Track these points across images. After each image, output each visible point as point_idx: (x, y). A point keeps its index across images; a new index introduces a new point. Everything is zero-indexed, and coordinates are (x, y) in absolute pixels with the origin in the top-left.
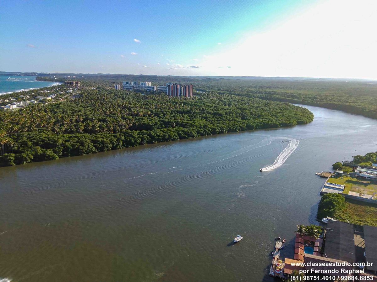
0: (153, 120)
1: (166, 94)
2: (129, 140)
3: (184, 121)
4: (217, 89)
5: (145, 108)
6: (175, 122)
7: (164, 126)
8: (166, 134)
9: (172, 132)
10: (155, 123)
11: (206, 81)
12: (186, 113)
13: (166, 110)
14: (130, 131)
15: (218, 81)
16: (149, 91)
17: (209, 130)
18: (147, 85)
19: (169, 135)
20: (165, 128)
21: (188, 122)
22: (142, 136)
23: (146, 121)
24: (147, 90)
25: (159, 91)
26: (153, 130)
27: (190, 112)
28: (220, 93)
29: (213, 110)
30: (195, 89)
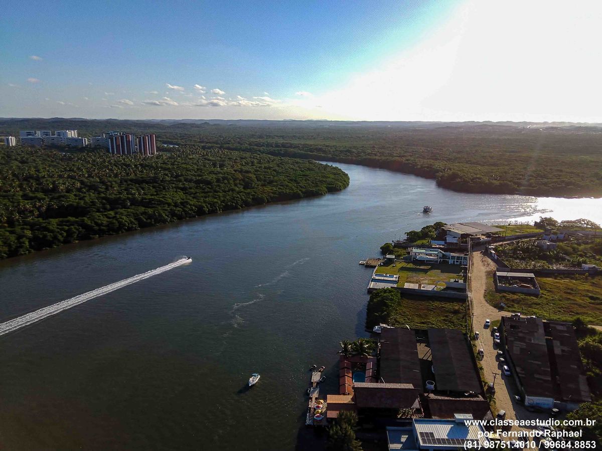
0: (86, 198)
1: (108, 151)
2: (41, 236)
3: (145, 196)
4: (199, 140)
5: (69, 177)
6: (128, 198)
7: (108, 206)
8: (115, 221)
9: (124, 217)
10: (91, 202)
11: (178, 127)
12: (147, 183)
13: (110, 179)
14: (43, 220)
15: (198, 127)
16: (74, 147)
17: (192, 210)
18: (70, 136)
19: (120, 223)
20: (111, 209)
21: (153, 197)
22: (66, 228)
23: (72, 199)
24: (68, 145)
25: (92, 147)
26: (88, 216)
27: (154, 180)
28: (204, 148)
29: (195, 175)
30: (160, 141)
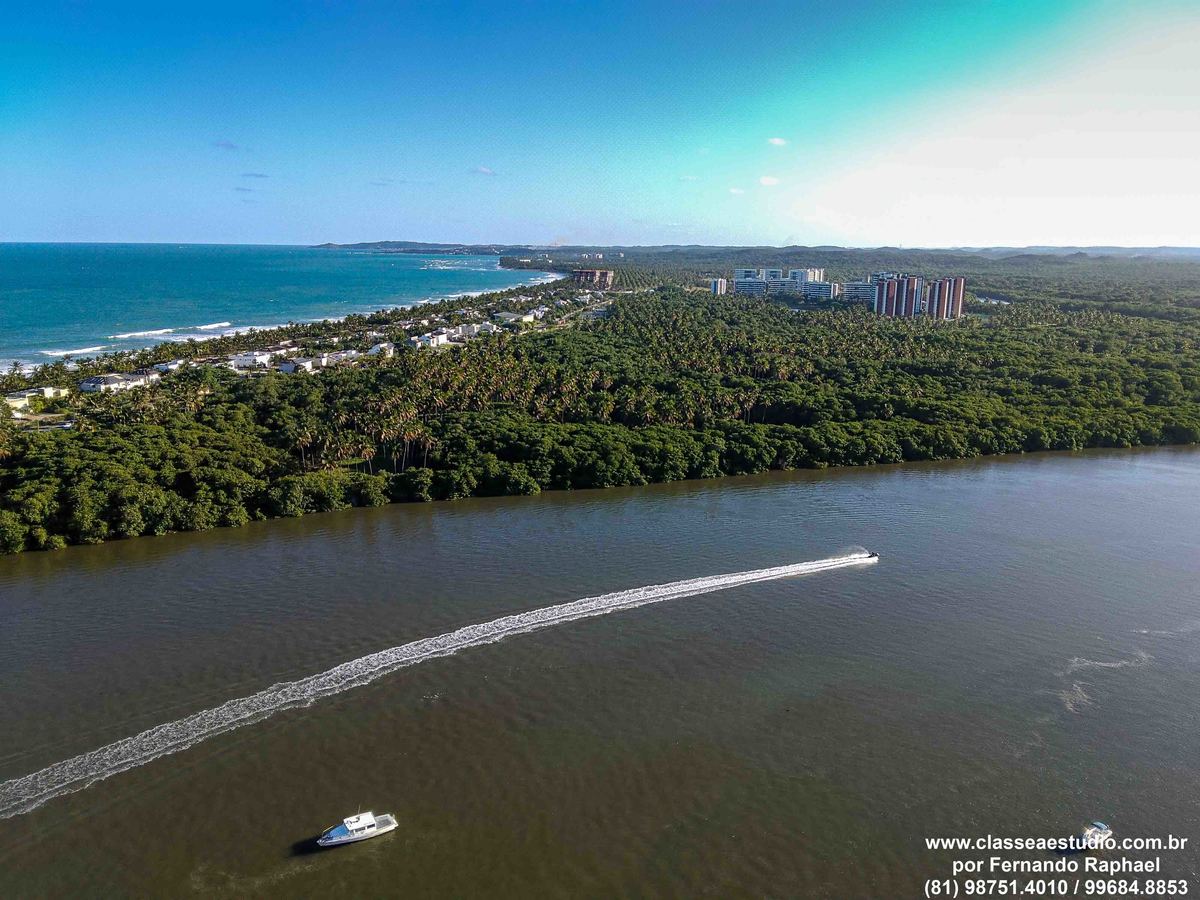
0: (819, 394)
1: (871, 309)
2: (739, 451)
3: (925, 401)
4: (1057, 291)
5: (798, 353)
6: (892, 401)
7: (854, 413)
8: (860, 441)
9: (879, 436)
10: (826, 401)
11: (1016, 264)
12: (933, 373)
13: (866, 361)
14: (746, 424)
15: (1058, 263)
16: (815, 300)
17: (1016, 437)
18: (810, 280)
19: (869, 445)
20: (859, 418)
21: (939, 403)
22: (779, 442)
23: (796, 394)
24: (806, 296)
25: (845, 299)
26: (817, 426)
27: (948, 369)
28: (1065, 308)
29: (1033, 365)
30: (973, 292)
